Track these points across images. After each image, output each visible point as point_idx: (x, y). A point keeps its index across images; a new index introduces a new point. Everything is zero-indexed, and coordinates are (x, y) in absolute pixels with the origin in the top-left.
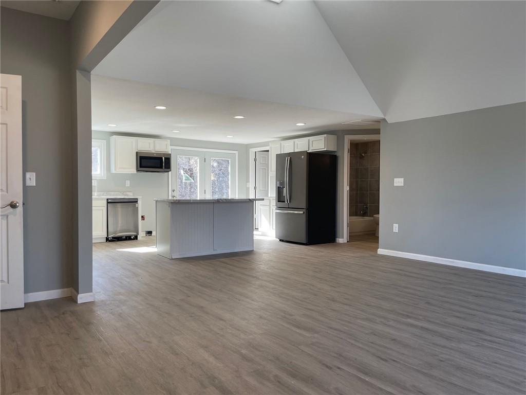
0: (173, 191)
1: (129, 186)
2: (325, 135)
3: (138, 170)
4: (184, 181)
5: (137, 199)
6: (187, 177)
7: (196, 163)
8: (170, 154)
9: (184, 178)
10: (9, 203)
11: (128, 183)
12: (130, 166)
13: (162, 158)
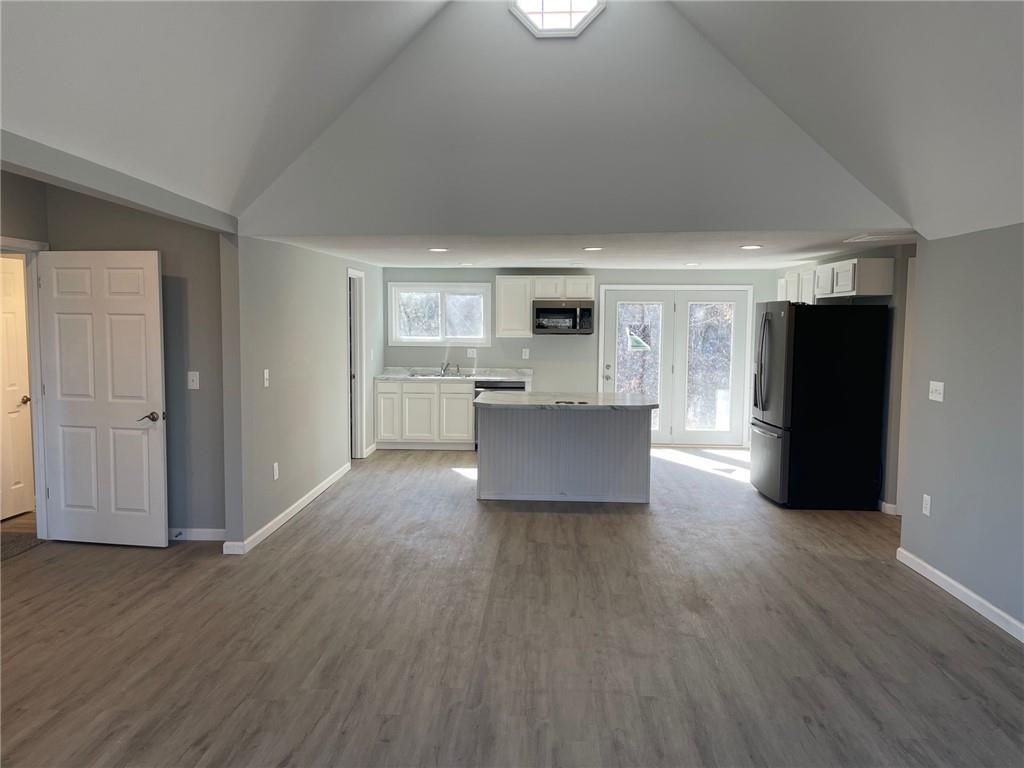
0: (608, 367)
1: (527, 357)
2: (855, 261)
3: (534, 333)
4: (629, 348)
5: (524, 383)
6: (637, 341)
7: (655, 313)
8: (593, 302)
9: (630, 344)
10: (149, 414)
11: (526, 354)
12: (519, 325)
13: (575, 310)
